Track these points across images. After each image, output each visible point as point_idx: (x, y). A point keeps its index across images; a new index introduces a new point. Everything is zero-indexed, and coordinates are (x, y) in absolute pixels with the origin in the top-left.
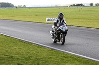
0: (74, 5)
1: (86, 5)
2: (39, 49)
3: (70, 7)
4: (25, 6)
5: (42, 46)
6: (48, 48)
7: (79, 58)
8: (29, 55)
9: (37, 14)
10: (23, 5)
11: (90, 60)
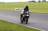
0: (30, 1)
1: (36, 1)
2: (12, 25)
3: (28, 3)
4: (4, 2)
5: (13, 23)
6: (17, 24)
7: (33, 30)
8: (6, 28)
9: (10, 6)
10: (3, 2)
11: (39, 30)
